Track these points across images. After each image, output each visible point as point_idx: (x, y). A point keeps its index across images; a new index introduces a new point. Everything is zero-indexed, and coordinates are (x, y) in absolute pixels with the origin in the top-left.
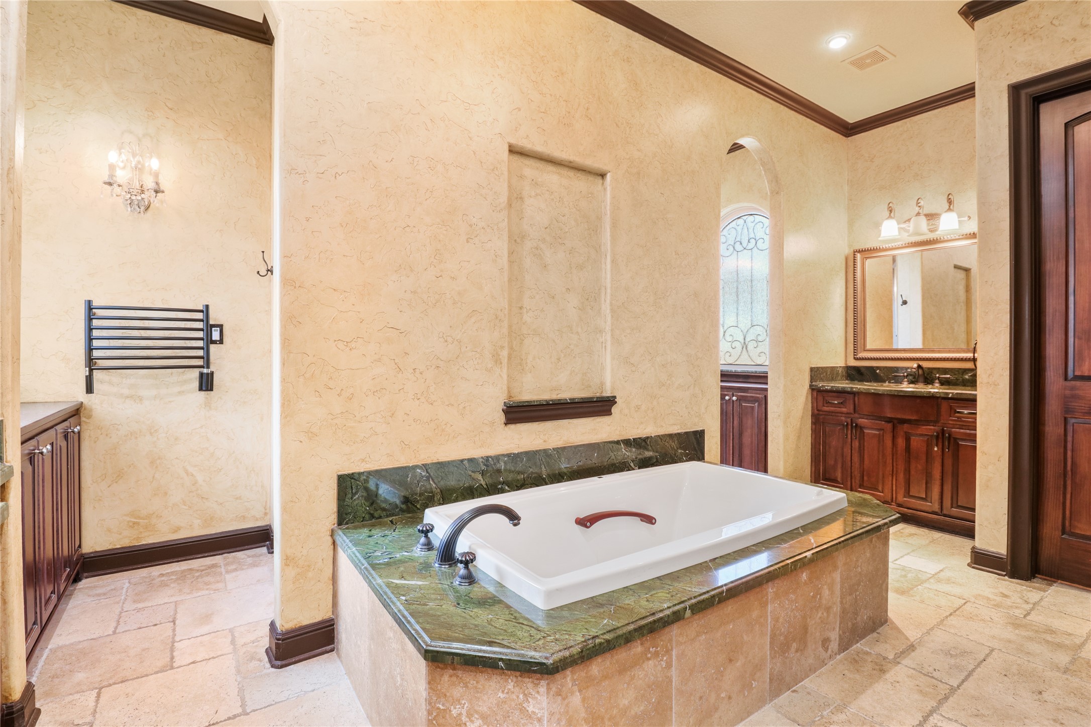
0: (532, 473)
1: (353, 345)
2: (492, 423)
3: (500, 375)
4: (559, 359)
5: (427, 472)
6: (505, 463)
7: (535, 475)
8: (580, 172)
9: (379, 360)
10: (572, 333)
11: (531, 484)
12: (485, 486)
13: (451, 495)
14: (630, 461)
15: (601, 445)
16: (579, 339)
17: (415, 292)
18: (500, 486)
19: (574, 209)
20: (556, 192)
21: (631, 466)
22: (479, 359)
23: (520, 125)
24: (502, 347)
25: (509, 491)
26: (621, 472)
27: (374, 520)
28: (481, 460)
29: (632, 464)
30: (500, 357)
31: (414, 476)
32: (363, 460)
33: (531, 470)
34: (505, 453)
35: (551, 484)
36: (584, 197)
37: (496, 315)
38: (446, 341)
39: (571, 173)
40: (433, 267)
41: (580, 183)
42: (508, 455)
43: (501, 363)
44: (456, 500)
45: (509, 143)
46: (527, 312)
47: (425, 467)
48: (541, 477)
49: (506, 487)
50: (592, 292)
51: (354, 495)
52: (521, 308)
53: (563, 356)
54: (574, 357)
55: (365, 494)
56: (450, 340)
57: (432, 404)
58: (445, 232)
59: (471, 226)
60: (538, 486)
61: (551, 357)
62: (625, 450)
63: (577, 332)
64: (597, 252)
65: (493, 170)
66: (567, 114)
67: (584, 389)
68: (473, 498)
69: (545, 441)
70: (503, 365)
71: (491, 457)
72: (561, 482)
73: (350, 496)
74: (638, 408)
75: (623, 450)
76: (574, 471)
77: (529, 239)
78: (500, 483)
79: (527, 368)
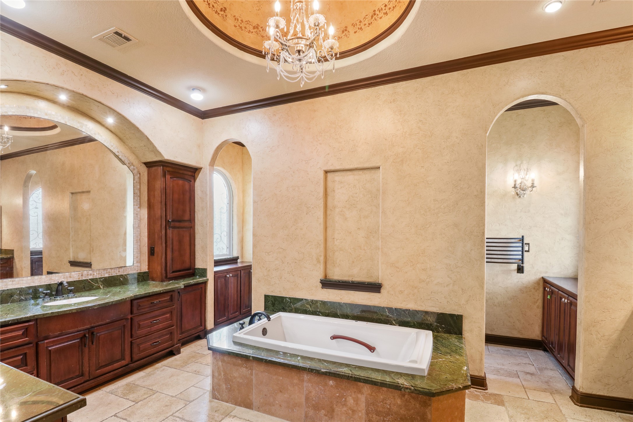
0: (332, 311)
1: (270, 254)
2: (317, 287)
3: (320, 267)
4: (353, 262)
5: (290, 300)
6: (320, 304)
7: (334, 313)
8: (366, 170)
9: (277, 259)
10: (361, 250)
11: (332, 316)
12: (311, 311)
13: (299, 311)
14: (392, 320)
15: (372, 307)
16: (365, 253)
17: (288, 235)
18: (318, 313)
19: (362, 189)
20: (352, 183)
21: (393, 323)
22: (311, 260)
23: (329, 161)
24: (321, 256)
25: (322, 316)
26: (386, 324)
27: (274, 312)
28: (310, 300)
29: (394, 322)
30: (320, 260)
31: (286, 300)
32: (272, 292)
33: (332, 310)
34: (320, 300)
35: (342, 318)
36: (369, 181)
37: (318, 243)
38: (299, 253)
39: (361, 172)
40: (294, 225)
41: (367, 176)
42: (322, 301)
43: (320, 262)
44: (300, 313)
45: (324, 170)
46: (337, 240)
47: (290, 298)
48: (337, 314)
49: (321, 314)
50: (374, 229)
51: (268, 302)
52: (334, 239)
53: (355, 260)
54: (362, 261)
55: (271, 302)
56: (300, 252)
57: (294, 276)
58: (298, 212)
59: (308, 208)
60: (335, 317)
61: (349, 261)
62: (388, 313)
63: (364, 249)
64: (377, 208)
65: (317, 183)
66: (354, 146)
67: (368, 278)
68: (307, 314)
69: (341, 299)
70: (321, 263)
71: (314, 300)
72: (347, 319)
73: (267, 302)
74: (401, 292)
75: (387, 313)
76: (355, 316)
77: (338, 208)
78: (318, 311)
79: (337, 265)
